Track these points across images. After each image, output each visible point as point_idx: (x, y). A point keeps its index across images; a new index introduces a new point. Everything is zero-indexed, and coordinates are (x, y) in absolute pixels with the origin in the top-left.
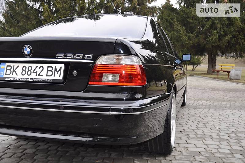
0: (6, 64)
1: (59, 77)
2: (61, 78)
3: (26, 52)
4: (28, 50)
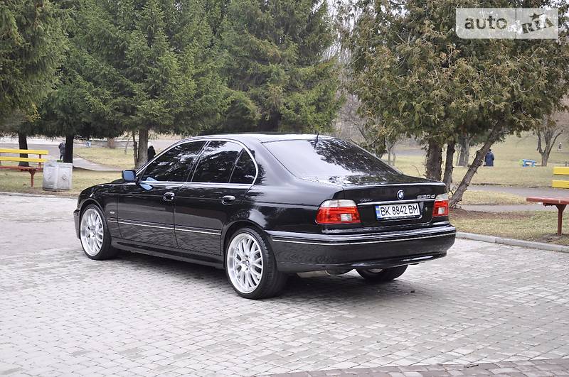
0: (380, 207)
1: (417, 213)
2: (419, 214)
3: (400, 196)
4: (402, 194)
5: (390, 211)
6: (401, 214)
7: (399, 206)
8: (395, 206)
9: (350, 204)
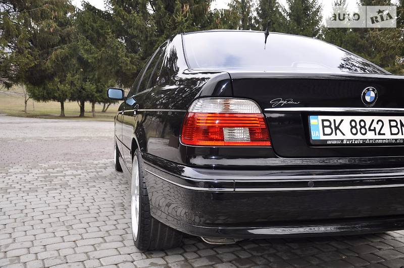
0: (321, 118)
3: (368, 99)
4: (373, 94)
5: (345, 127)
6: (370, 136)
7: (368, 119)
8: (358, 118)
9: (246, 107)
